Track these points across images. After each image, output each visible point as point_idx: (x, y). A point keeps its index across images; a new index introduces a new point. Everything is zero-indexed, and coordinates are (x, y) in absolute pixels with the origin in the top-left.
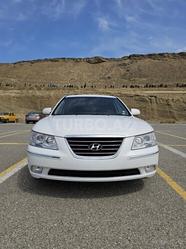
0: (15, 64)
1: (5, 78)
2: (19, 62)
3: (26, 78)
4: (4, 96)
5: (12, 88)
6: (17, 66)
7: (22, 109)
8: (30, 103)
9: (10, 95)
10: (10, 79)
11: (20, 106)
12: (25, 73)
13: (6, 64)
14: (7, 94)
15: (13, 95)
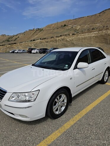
0: (100, 13)
1: (93, 24)
2: (103, 11)
3: (106, 22)
4: (88, 36)
5: (95, 30)
6: (101, 14)
7: (97, 44)
8: (103, 39)
9: (91, 35)
10: (96, 24)
11: (97, 42)
12: (106, 18)
13: (95, 15)
14: (89, 35)
15: (93, 35)
